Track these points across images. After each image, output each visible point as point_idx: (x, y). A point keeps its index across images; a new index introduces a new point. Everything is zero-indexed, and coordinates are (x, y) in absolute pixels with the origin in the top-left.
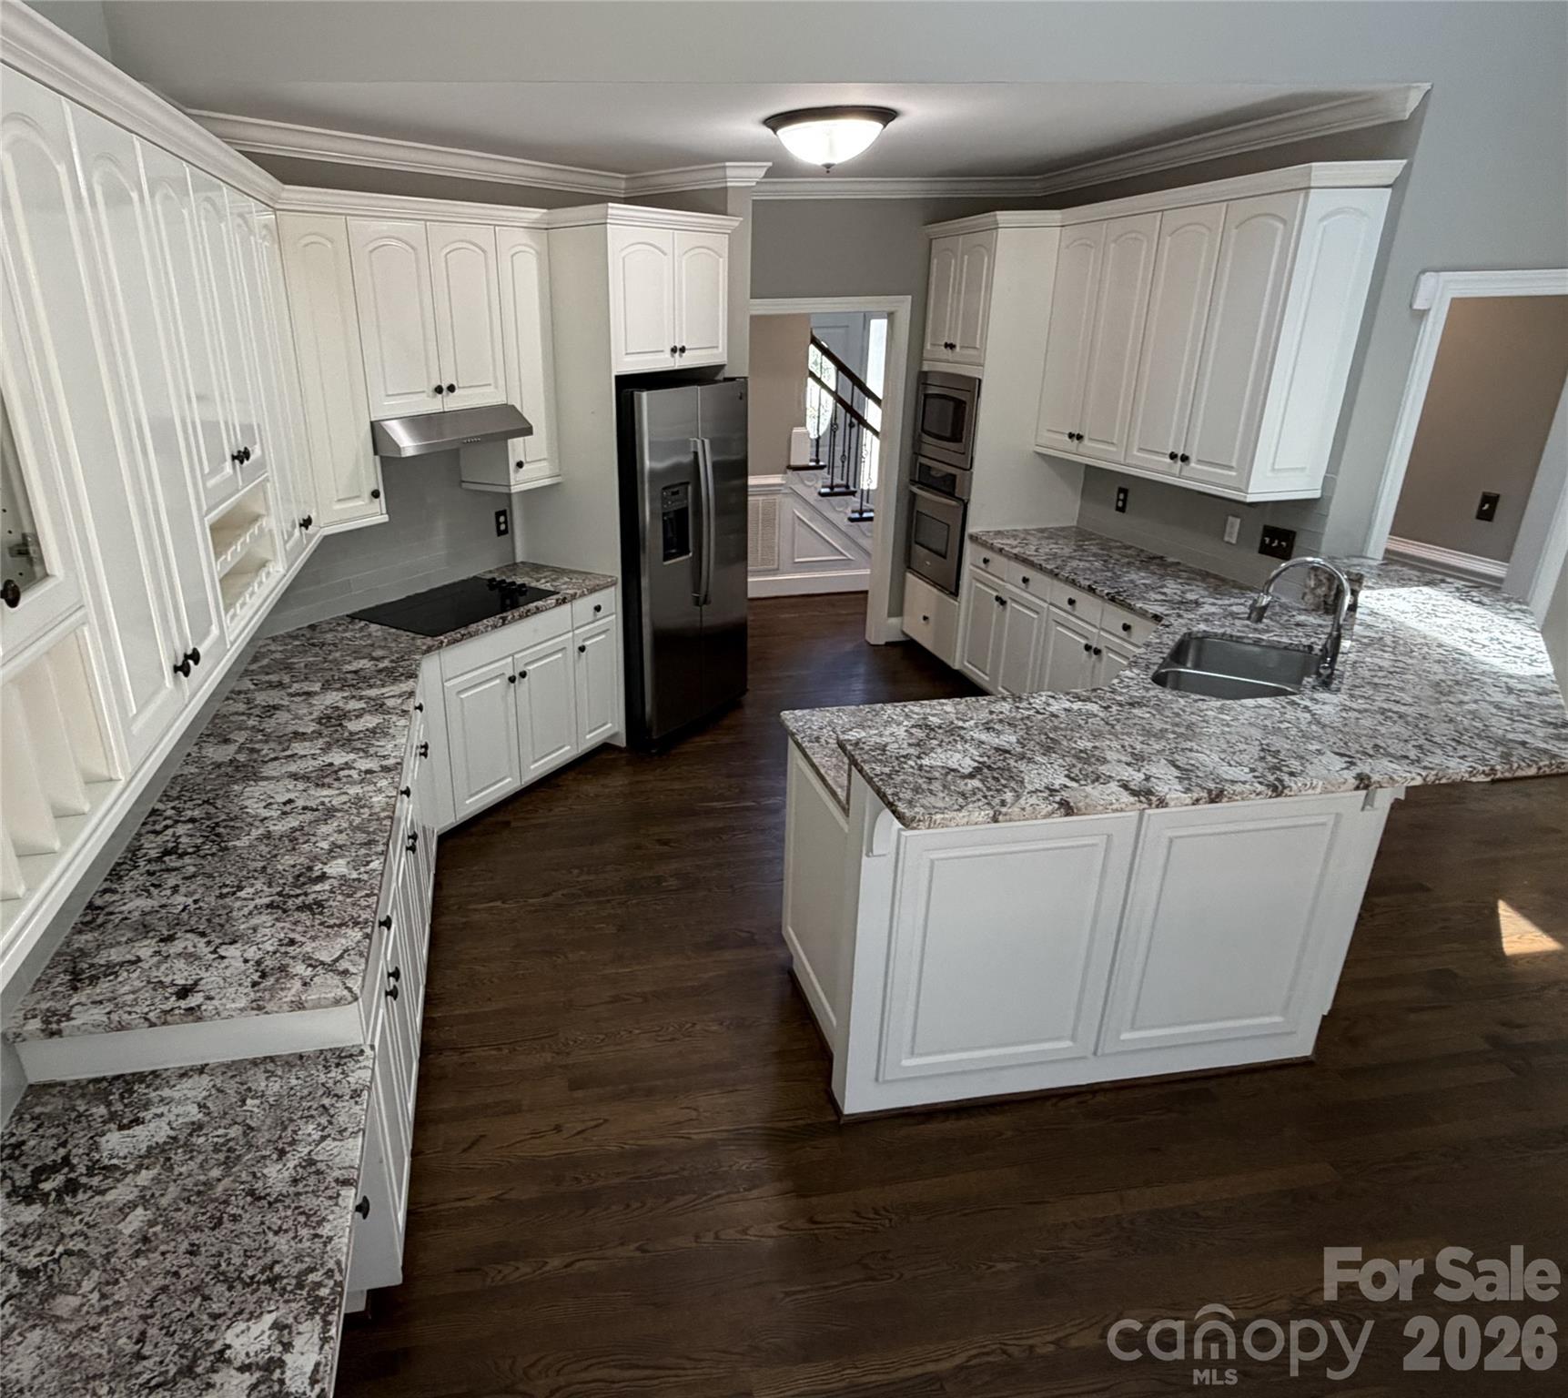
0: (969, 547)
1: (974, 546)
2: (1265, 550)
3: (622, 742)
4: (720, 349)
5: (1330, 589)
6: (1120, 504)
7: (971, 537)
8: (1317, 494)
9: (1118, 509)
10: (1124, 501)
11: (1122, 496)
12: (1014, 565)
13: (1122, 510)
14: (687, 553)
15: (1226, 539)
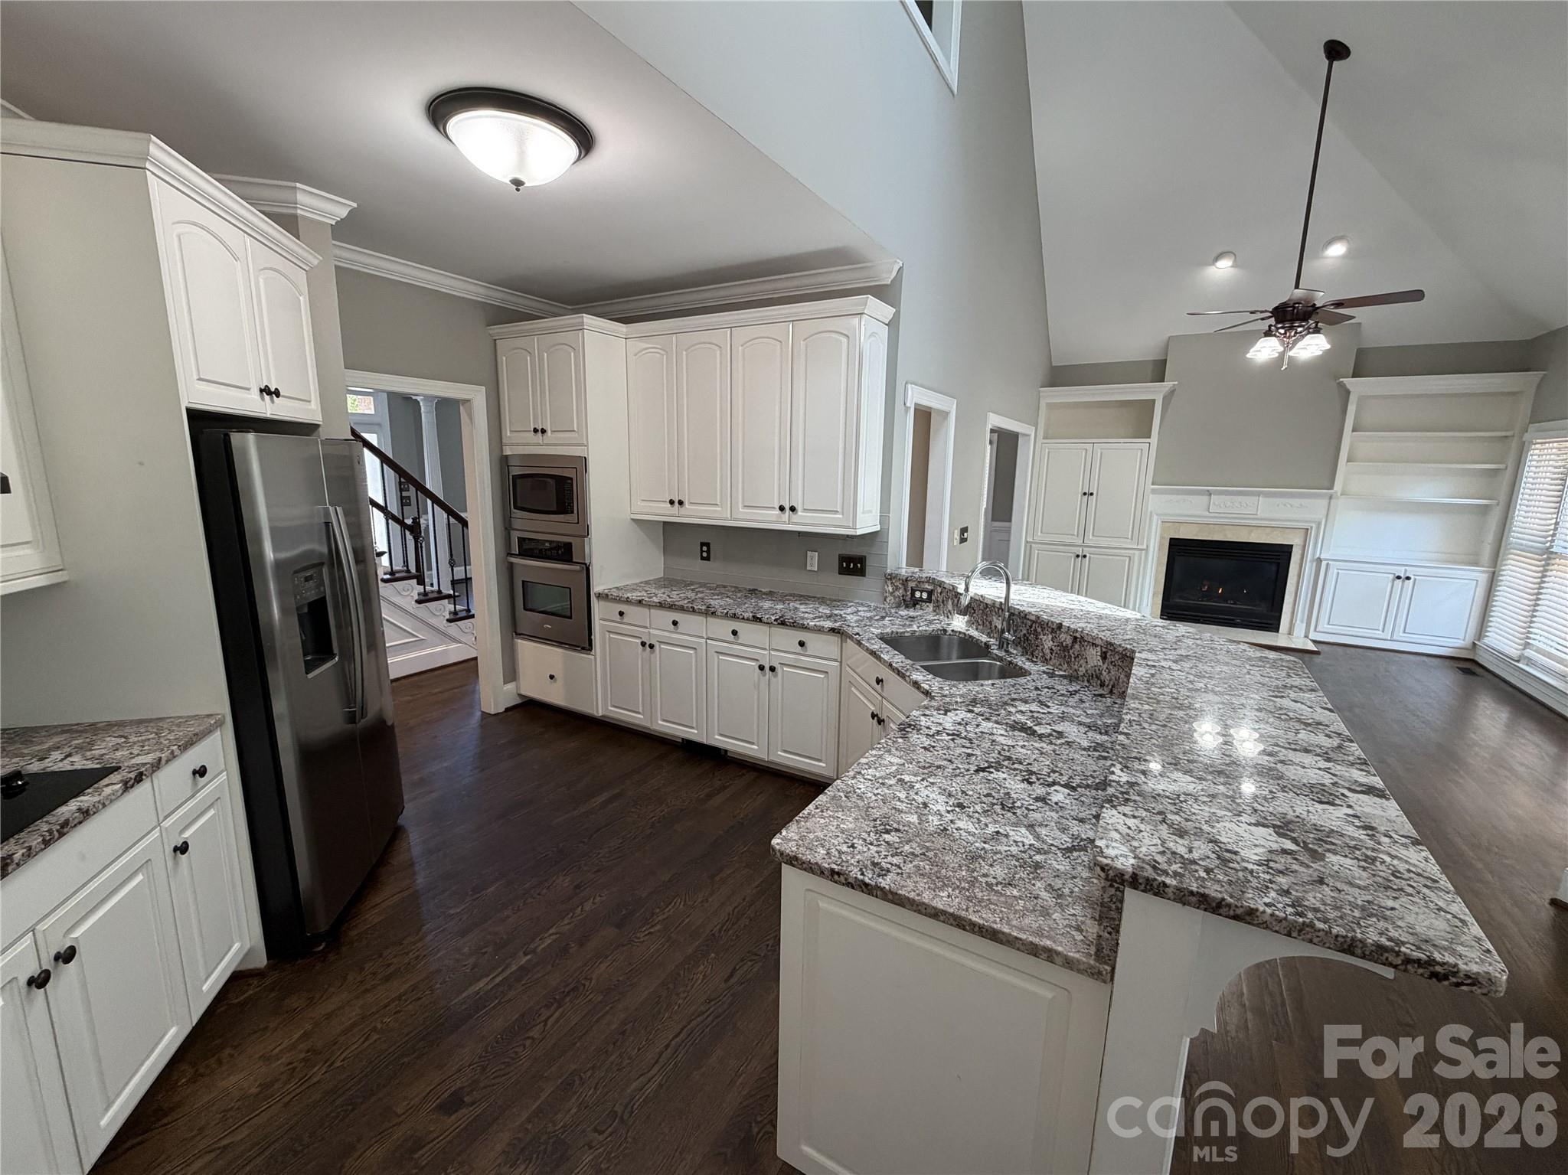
0: (596, 606)
1: (602, 603)
2: (843, 571)
3: (261, 960)
4: (313, 403)
5: (906, 590)
6: (705, 554)
7: (599, 596)
8: (877, 528)
9: (703, 558)
10: (708, 552)
11: (705, 548)
12: (656, 613)
13: (708, 559)
14: (332, 656)
15: (808, 568)
